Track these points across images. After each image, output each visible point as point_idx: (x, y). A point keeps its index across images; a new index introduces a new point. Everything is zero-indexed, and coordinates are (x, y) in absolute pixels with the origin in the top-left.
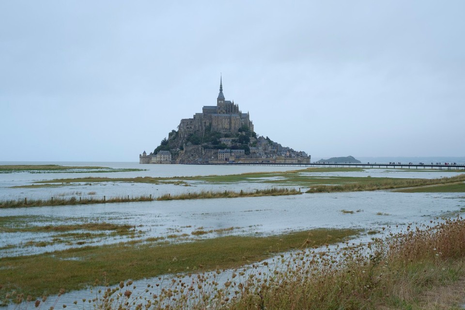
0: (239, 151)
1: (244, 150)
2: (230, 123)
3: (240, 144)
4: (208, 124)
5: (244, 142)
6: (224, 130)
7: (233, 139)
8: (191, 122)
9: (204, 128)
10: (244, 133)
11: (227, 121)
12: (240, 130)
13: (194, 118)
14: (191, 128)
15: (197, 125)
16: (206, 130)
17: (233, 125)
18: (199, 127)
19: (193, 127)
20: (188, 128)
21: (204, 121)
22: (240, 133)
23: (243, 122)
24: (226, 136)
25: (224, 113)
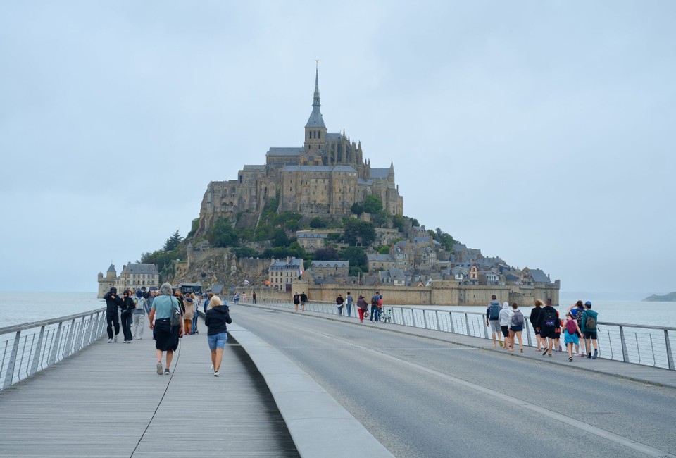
0: (332, 263)
1: (347, 263)
2: (331, 189)
3: (347, 245)
4: (272, 194)
5: (359, 239)
6: (314, 209)
7: (333, 231)
8: (233, 189)
9: (262, 204)
10: (366, 218)
11: (322, 184)
12: (356, 209)
13: (241, 177)
14: (231, 203)
15: (246, 198)
16: (266, 208)
17: (337, 196)
18: (251, 201)
19: (235, 203)
20: (225, 204)
21: (263, 186)
22: (355, 216)
23: (369, 190)
24: (316, 224)
25: (317, 163)
